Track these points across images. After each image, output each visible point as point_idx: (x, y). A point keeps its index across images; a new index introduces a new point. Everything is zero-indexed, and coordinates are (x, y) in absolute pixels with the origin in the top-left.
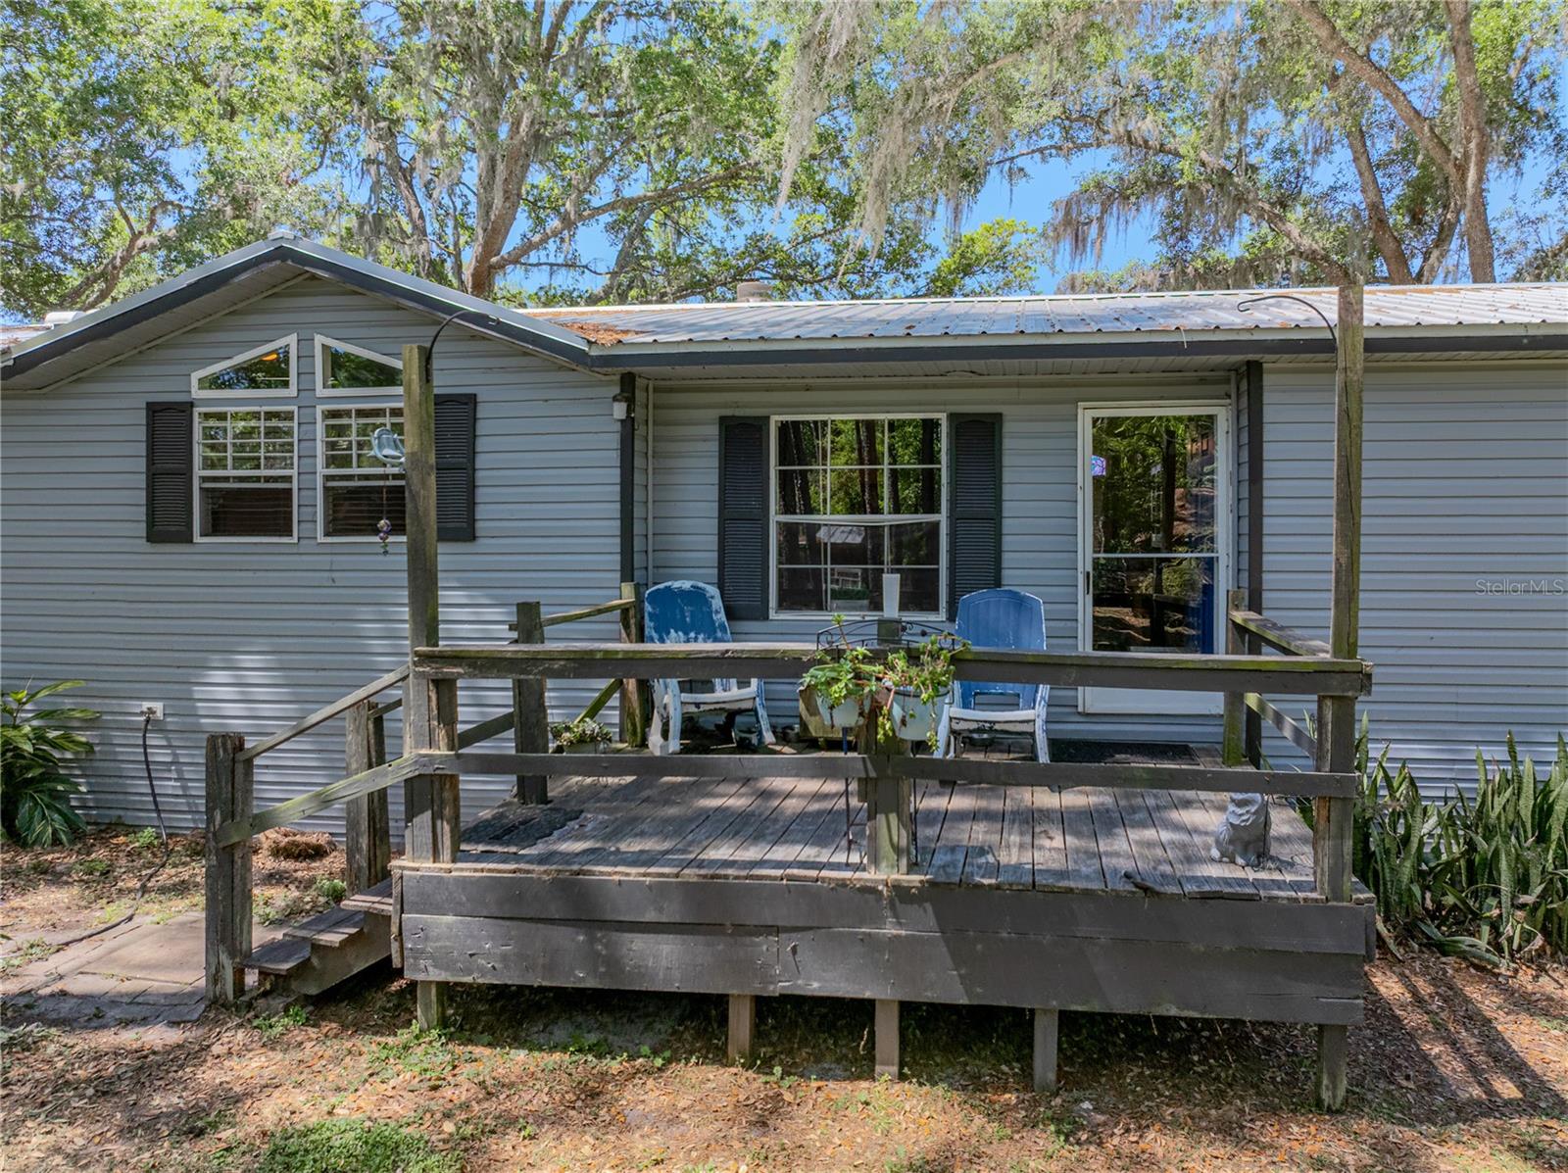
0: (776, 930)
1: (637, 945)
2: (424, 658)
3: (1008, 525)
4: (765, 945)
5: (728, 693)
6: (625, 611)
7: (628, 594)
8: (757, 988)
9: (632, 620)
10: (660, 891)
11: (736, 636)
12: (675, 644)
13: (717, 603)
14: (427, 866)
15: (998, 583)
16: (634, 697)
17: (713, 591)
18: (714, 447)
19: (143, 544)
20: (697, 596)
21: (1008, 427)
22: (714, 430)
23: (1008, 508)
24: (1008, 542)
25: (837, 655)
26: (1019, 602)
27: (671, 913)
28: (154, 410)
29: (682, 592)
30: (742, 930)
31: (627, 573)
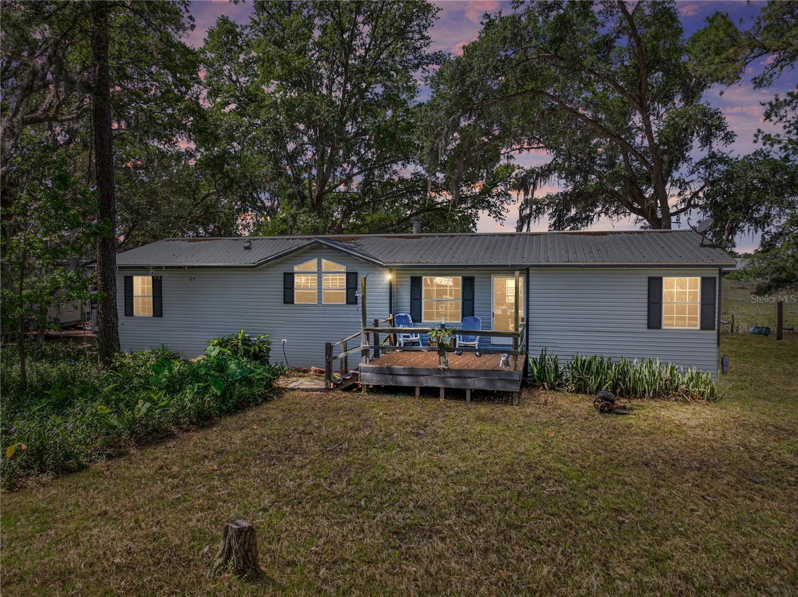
0: (423, 375)
1: (401, 378)
2: (365, 330)
3: (476, 302)
4: (422, 378)
5: (413, 338)
6: (390, 321)
7: (391, 317)
8: (420, 385)
9: (391, 322)
10: (404, 369)
11: (415, 326)
12: (401, 327)
13: (410, 318)
14: (365, 365)
15: (473, 315)
16: (393, 339)
17: (409, 316)
18: (409, 283)
19: (283, 304)
20: (406, 317)
21: (476, 280)
22: (409, 280)
23: (476, 298)
24: (475, 305)
25: (433, 330)
26: (476, 320)
27: (406, 373)
28: (285, 274)
29: (403, 316)
30: (418, 375)
31: (391, 312)
